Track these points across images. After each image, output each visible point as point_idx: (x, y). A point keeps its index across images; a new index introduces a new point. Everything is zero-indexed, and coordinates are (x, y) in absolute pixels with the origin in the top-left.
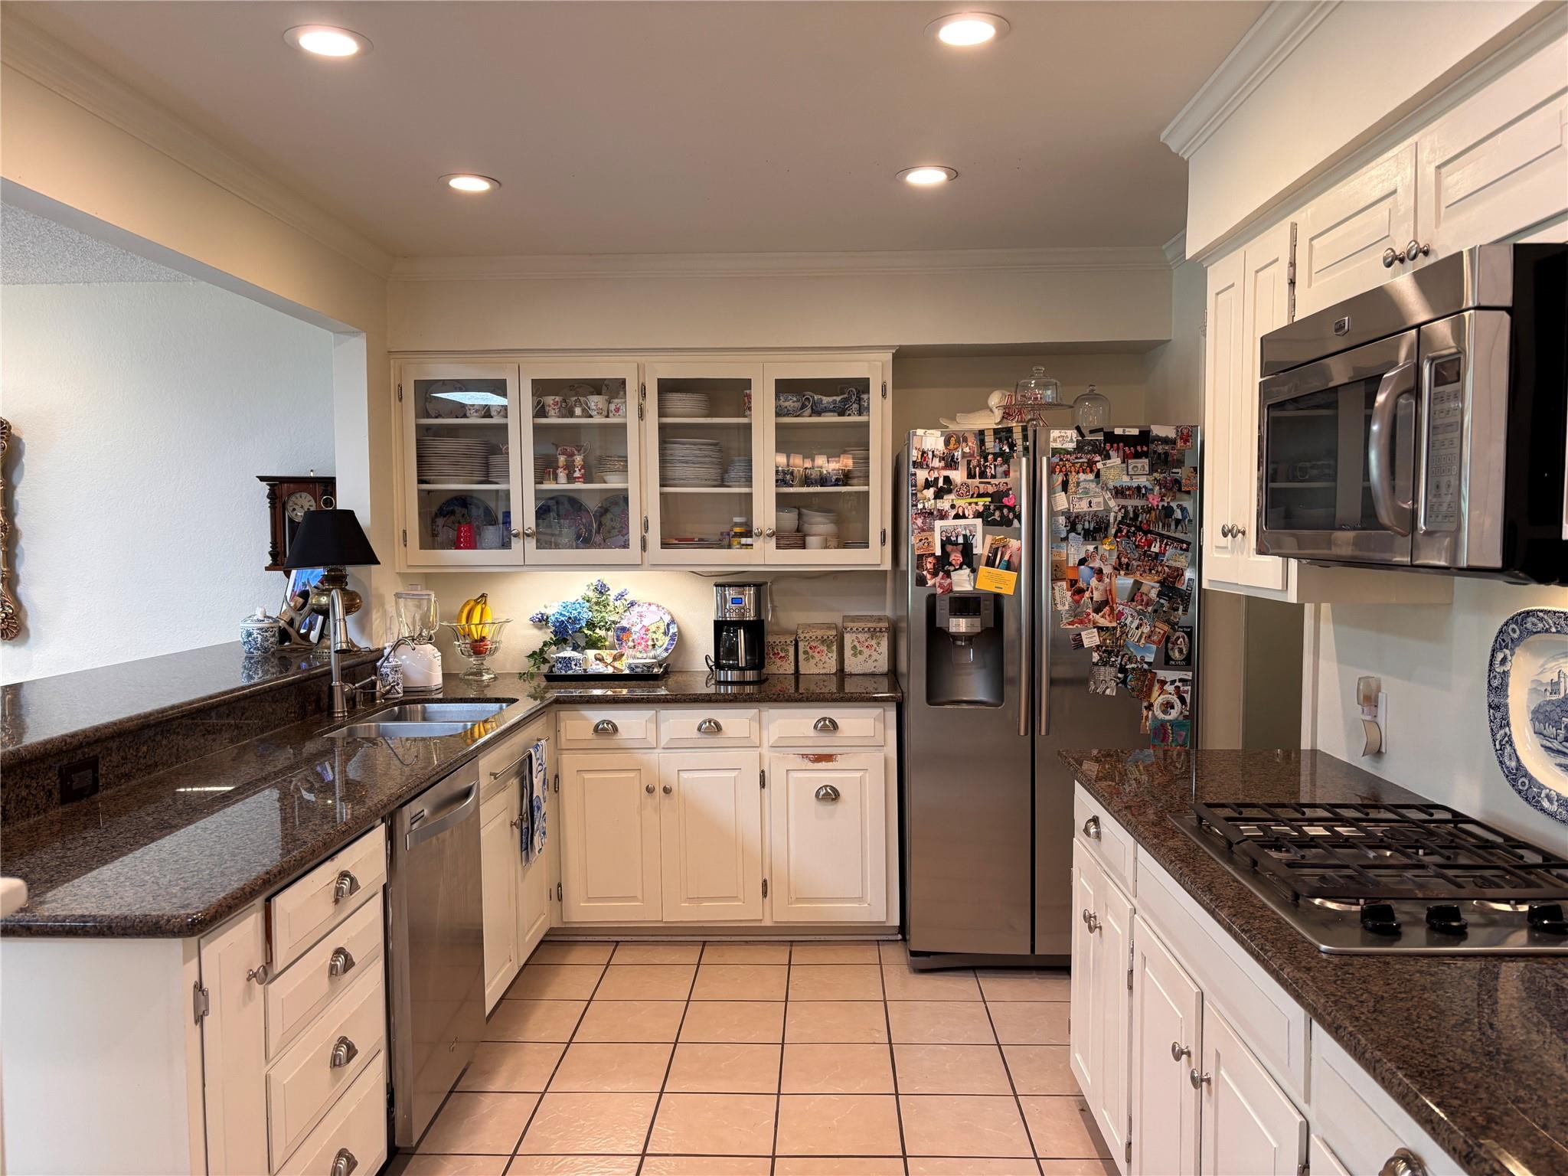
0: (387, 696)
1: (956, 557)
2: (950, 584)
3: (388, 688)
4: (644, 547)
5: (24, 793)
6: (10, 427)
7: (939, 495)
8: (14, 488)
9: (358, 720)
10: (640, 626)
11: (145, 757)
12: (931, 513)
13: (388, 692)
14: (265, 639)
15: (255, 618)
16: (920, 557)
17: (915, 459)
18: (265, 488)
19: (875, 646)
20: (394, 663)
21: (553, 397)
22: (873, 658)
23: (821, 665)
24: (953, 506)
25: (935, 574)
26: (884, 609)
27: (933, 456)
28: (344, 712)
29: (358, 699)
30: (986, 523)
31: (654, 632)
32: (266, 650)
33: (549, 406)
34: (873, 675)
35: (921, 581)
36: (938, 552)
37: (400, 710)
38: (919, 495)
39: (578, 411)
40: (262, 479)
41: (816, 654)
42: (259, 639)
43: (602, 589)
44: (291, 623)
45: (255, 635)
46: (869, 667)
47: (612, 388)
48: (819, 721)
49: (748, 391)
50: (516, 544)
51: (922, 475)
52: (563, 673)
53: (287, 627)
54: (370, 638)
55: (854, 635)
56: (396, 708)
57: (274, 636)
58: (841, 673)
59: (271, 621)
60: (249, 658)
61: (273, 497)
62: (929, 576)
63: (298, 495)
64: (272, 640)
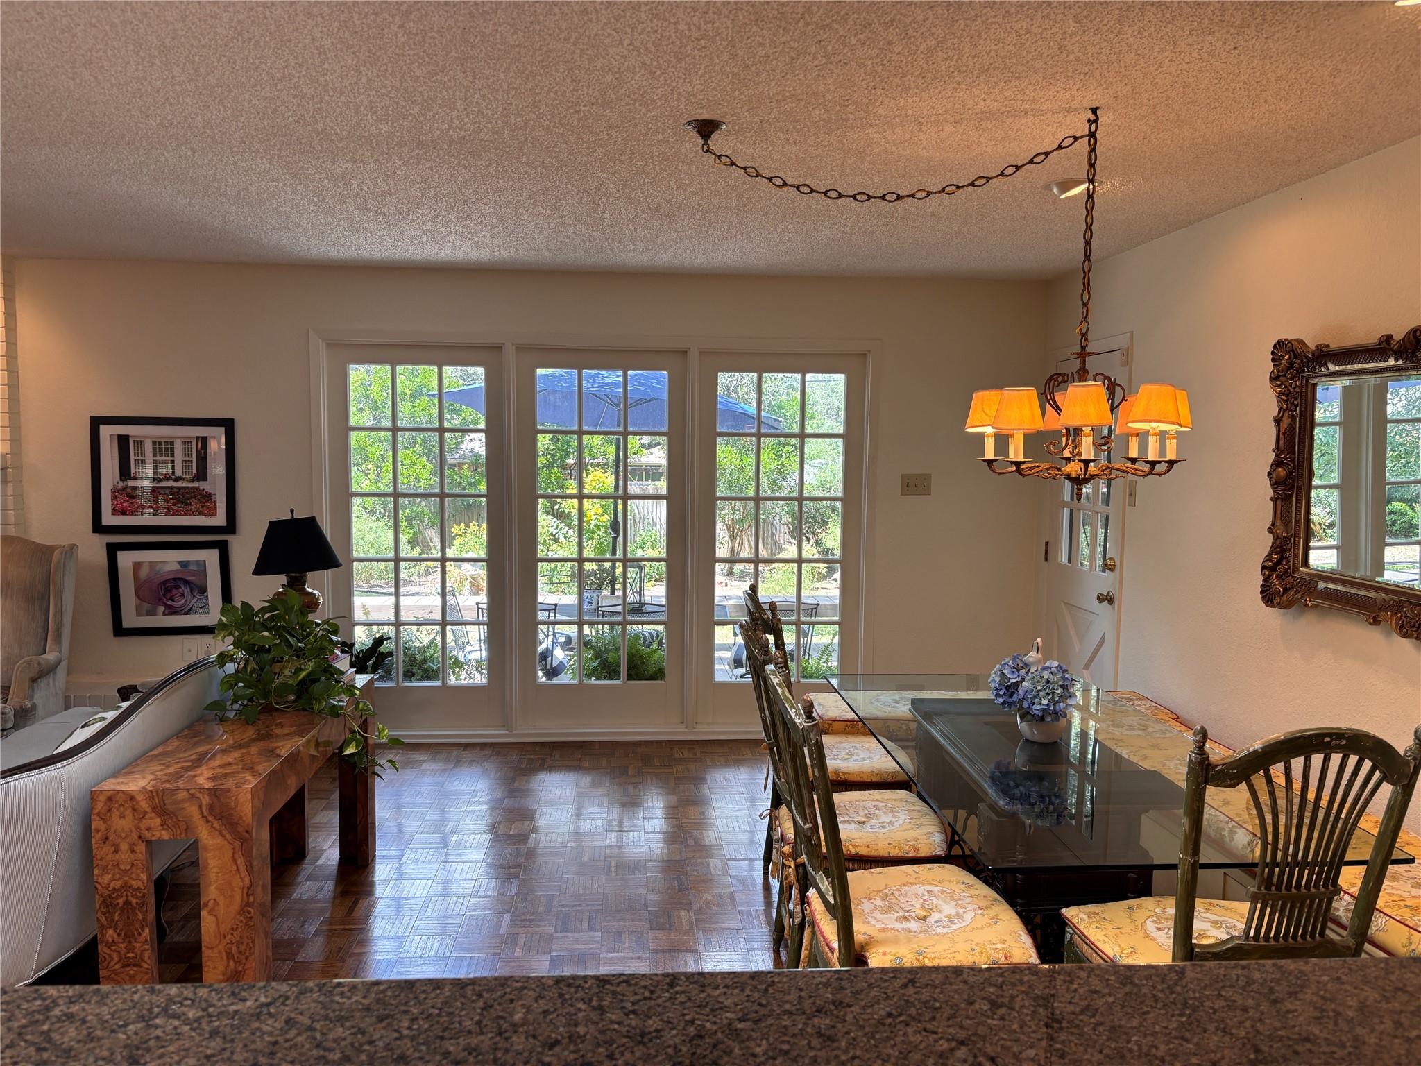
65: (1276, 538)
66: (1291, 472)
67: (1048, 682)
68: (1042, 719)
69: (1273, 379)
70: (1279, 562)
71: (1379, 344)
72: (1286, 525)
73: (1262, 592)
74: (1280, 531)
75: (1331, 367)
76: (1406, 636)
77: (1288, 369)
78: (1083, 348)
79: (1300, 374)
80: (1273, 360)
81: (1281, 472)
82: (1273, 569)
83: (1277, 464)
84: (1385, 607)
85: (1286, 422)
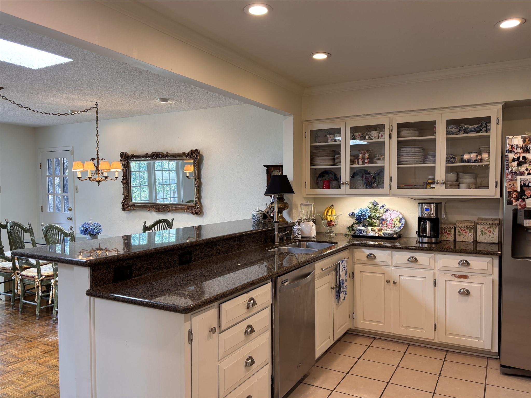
0: (295, 239)
1: (528, 193)
2: (525, 205)
3: (295, 236)
4: (390, 188)
5: (167, 261)
6: (200, 152)
7: (520, 164)
8: (201, 170)
9: (282, 246)
10: (390, 218)
11: (208, 253)
12: (515, 173)
13: (295, 237)
14: (259, 217)
15: (256, 210)
16: (510, 192)
17: (508, 149)
18: (265, 169)
19: (492, 231)
20: (298, 227)
21: (358, 133)
22: (491, 236)
23: (466, 238)
24: (527, 170)
25: (517, 200)
26: (498, 216)
27: (517, 147)
28: (278, 243)
29: (284, 239)
31: (395, 221)
32: (259, 221)
33: (357, 136)
34: (491, 243)
35: (510, 203)
36: (519, 190)
37: (299, 244)
38: (510, 165)
39: (367, 137)
40: (265, 166)
41: (464, 233)
42: (257, 217)
43: (375, 204)
44: (268, 212)
45: (256, 216)
46: (489, 240)
47: (379, 128)
48: (461, 261)
49: (435, 126)
50: (342, 187)
51: (511, 156)
52: (359, 234)
53: (266, 214)
54: (292, 219)
55: (482, 226)
56: (297, 243)
57: (261, 216)
58: (475, 242)
59: (260, 211)
60: (254, 223)
61: (267, 171)
62: (514, 201)
63: (275, 171)
64: (261, 218)
65: (124, 196)
66: (127, 181)
67: (96, 226)
68: (95, 235)
69: (121, 161)
70: (125, 201)
71: (146, 155)
72: (127, 193)
73: (122, 208)
74: (125, 194)
75: (134, 159)
76: (156, 211)
77: (124, 159)
78: (98, 153)
79: (127, 160)
80: (120, 156)
81: (124, 181)
82: (124, 203)
83: (123, 179)
84: (151, 207)
85: (125, 170)
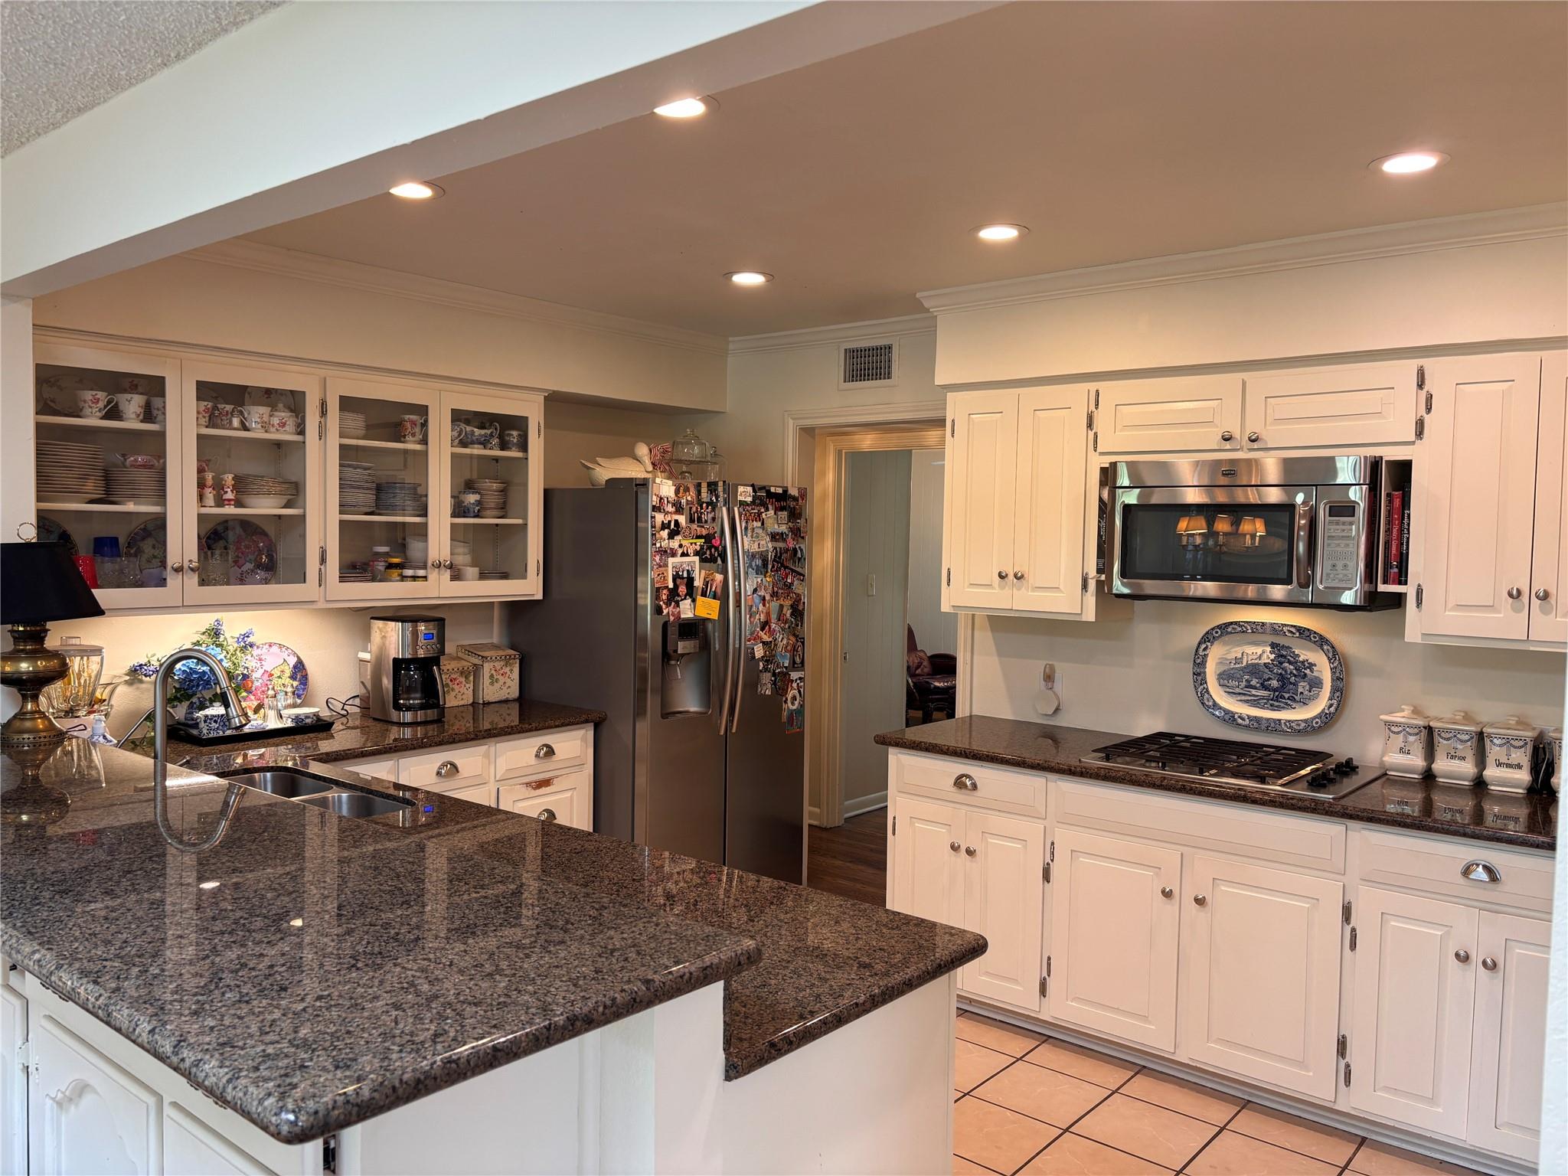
1: (682, 590)
2: (679, 612)
4: (322, 581)
7: (671, 536)
10: (261, 671)
12: (666, 552)
16: (658, 589)
17: (654, 504)
19: (509, 673)
21: (206, 403)
22: (507, 685)
24: (681, 546)
25: (668, 605)
27: (668, 502)
30: (702, 560)
31: (279, 677)
34: (506, 701)
35: (658, 611)
36: (671, 585)
38: (657, 536)
39: (236, 422)
41: (455, 687)
46: (503, 695)
48: (540, 749)
50: (173, 581)
51: (660, 518)
52: (221, 733)
55: (492, 664)
62: (664, 606)
